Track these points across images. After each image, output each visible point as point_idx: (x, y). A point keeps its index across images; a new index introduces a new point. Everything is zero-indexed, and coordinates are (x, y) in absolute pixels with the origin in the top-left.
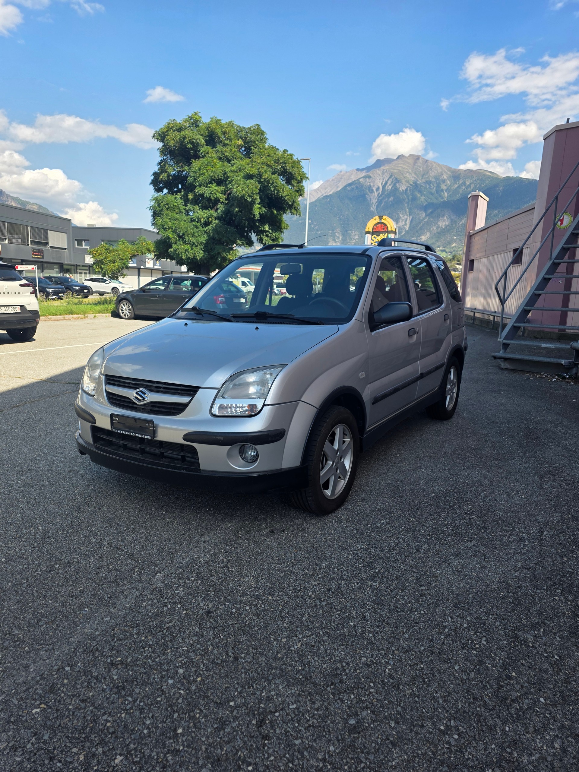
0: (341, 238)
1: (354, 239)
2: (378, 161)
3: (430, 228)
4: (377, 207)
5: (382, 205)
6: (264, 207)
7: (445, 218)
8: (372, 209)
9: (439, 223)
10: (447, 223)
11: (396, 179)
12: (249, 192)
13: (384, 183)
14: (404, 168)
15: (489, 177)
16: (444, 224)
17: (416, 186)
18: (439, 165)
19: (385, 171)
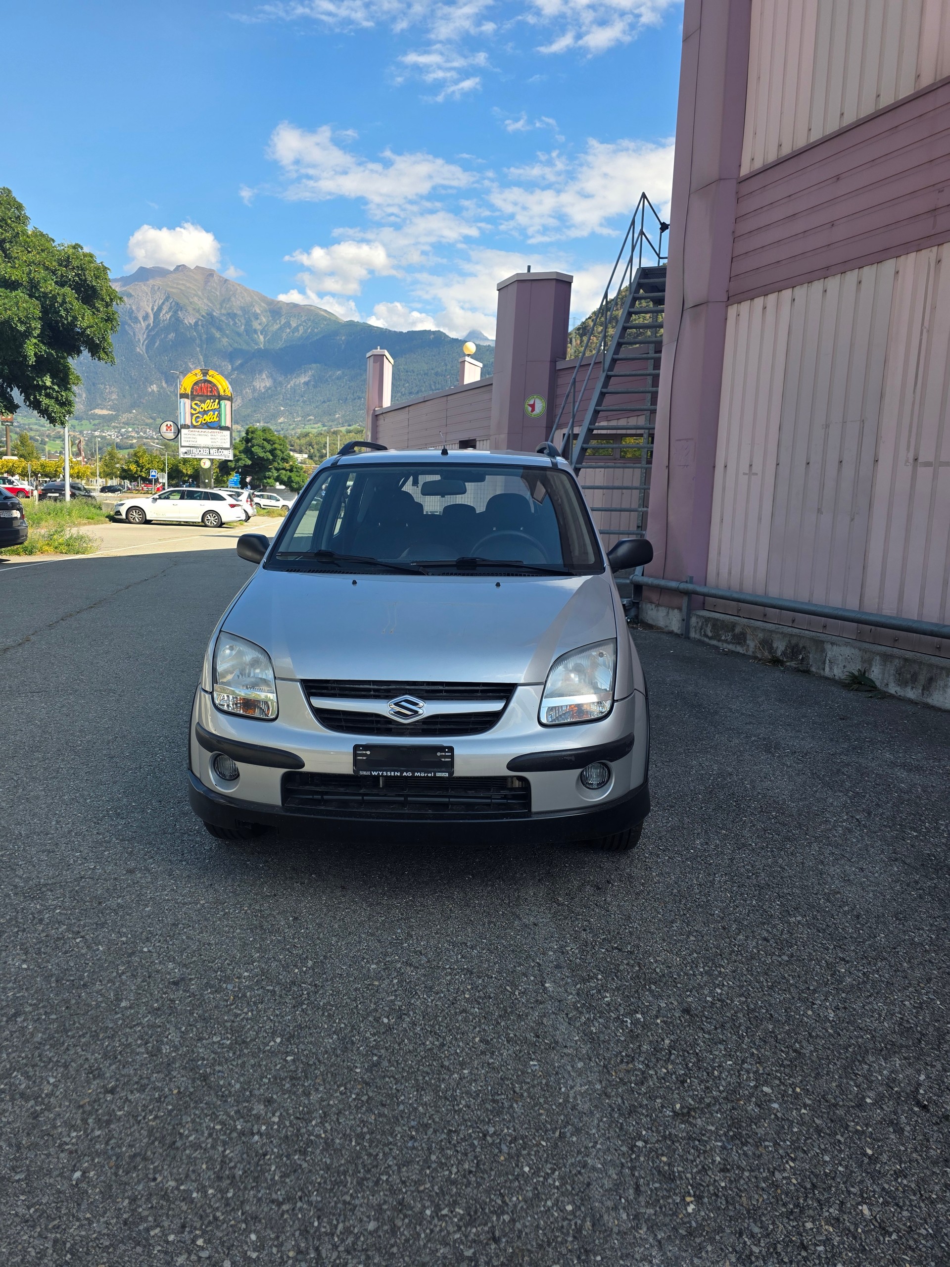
0: (84, 395)
1: (110, 400)
2: (142, 270)
3: (241, 391)
4: (148, 347)
5: (157, 344)
6: (44, 344)
7: (264, 376)
8: (138, 350)
9: (254, 383)
10: (268, 385)
11: (177, 304)
12: (21, 315)
13: (156, 308)
14: (189, 288)
15: (325, 319)
16: (263, 385)
17: (211, 319)
18: (246, 290)
19: (156, 288)
